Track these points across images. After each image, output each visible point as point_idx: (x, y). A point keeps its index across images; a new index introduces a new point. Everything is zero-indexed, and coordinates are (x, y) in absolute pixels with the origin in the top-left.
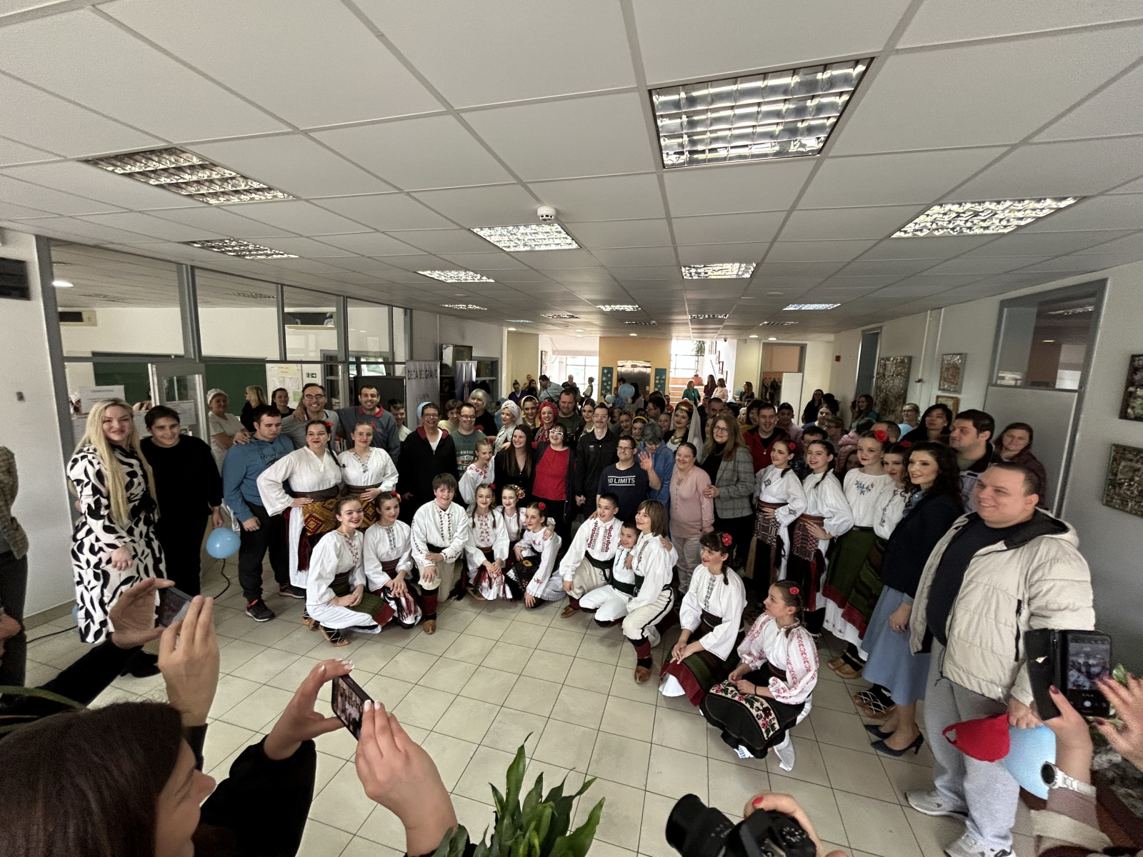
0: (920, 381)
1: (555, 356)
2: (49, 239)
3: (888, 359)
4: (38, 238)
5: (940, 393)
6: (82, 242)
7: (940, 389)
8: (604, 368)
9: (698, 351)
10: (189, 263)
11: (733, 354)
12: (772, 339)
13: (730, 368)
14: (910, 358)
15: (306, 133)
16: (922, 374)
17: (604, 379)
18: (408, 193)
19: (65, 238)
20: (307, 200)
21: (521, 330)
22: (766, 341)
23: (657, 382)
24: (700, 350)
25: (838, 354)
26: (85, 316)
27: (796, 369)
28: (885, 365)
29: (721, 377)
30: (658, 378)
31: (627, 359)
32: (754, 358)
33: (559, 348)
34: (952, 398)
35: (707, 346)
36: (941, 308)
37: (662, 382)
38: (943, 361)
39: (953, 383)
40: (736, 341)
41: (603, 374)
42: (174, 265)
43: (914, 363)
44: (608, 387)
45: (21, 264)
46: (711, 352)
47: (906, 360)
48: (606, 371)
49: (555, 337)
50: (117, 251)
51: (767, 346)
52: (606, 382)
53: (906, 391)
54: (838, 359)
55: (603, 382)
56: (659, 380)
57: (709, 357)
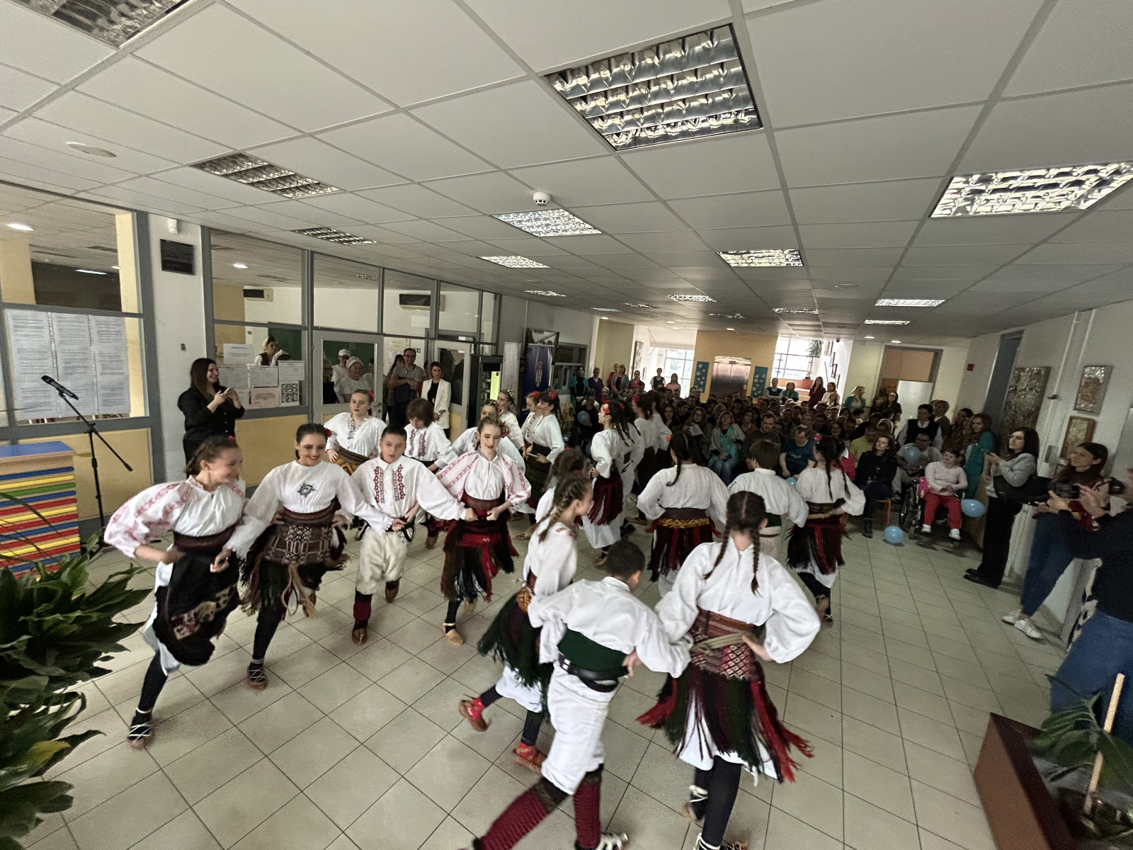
0: (1054, 397)
1: (653, 348)
2: (210, 228)
3: (1023, 369)
4: (202, 227)
5: (1075, 413)
6: (233, 231)
7: (1075, 409)
8: (699, 363)
9: (813, 352)
10: (310, 249)
11: (847, 355)
12: (896, 342)
13: (843, 371)
14: (1048, 370)
15: (312, 135)
16: (1059, 388)
17: (698, 374)
18: (419, 183)
19: (222, 229)
20: (351, 192)
21: (612, 319)
22: (889, 344)
23: (756, 380)
24: (816, 352)
25: (971, 363)
26: (265, 293)
27: (927, 379)
28: (1019, 376)
29: (832, 380)
30: (757, 376)
31: (725, 355)
32: (873, 362)
33: (657, 339)
34: (1088, 420)
35: (824, 347)
36: (1092, 309)
37: (761, 381)
38: (1083, 374)
39: (1091, 402)
40: (851, 342)
41: (698, 369)
42: (300, 251)
43: (1052, 373)
44: (702, 383)
45: (191, 246)
46: (826, 353)
47: (1043, 372)
48: (700, 366)
49: (653, 328)
50: (256, 238)
51: (889, 349)
52: (700, 377)
53: (1038, 409)
54: (970, 367)
55: (697, 377)
56: (759, 379)
57: (824, 358)
